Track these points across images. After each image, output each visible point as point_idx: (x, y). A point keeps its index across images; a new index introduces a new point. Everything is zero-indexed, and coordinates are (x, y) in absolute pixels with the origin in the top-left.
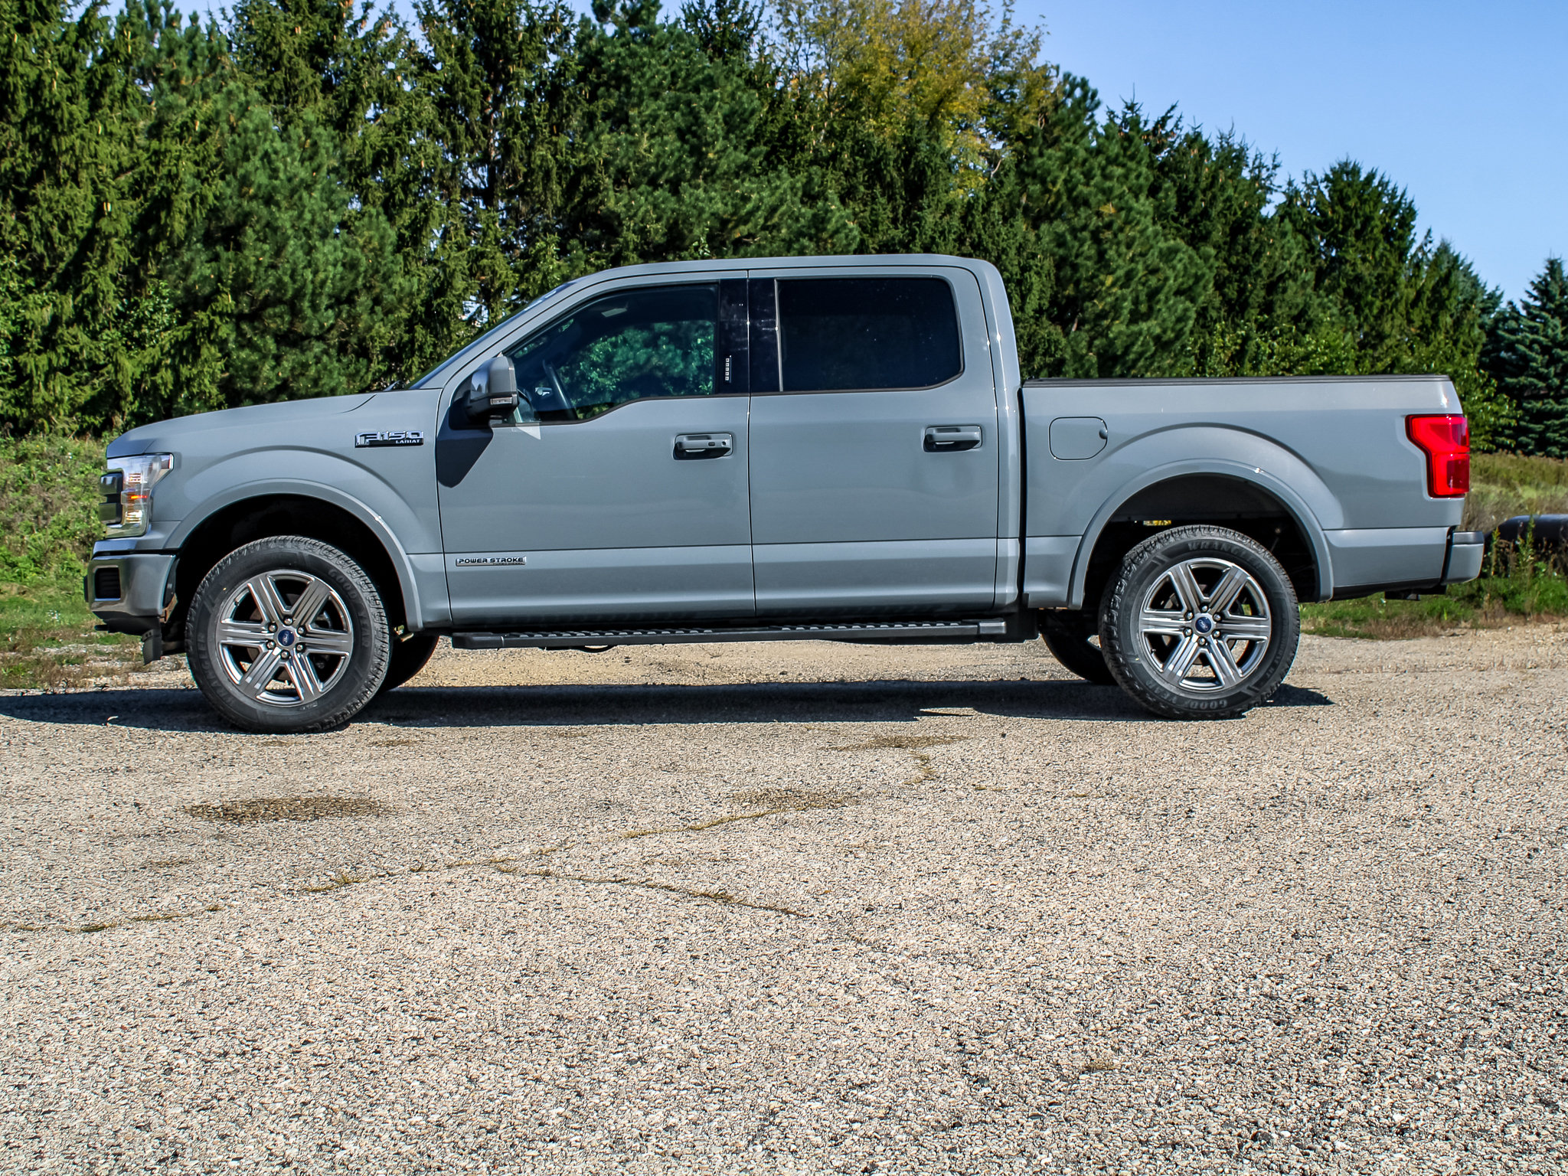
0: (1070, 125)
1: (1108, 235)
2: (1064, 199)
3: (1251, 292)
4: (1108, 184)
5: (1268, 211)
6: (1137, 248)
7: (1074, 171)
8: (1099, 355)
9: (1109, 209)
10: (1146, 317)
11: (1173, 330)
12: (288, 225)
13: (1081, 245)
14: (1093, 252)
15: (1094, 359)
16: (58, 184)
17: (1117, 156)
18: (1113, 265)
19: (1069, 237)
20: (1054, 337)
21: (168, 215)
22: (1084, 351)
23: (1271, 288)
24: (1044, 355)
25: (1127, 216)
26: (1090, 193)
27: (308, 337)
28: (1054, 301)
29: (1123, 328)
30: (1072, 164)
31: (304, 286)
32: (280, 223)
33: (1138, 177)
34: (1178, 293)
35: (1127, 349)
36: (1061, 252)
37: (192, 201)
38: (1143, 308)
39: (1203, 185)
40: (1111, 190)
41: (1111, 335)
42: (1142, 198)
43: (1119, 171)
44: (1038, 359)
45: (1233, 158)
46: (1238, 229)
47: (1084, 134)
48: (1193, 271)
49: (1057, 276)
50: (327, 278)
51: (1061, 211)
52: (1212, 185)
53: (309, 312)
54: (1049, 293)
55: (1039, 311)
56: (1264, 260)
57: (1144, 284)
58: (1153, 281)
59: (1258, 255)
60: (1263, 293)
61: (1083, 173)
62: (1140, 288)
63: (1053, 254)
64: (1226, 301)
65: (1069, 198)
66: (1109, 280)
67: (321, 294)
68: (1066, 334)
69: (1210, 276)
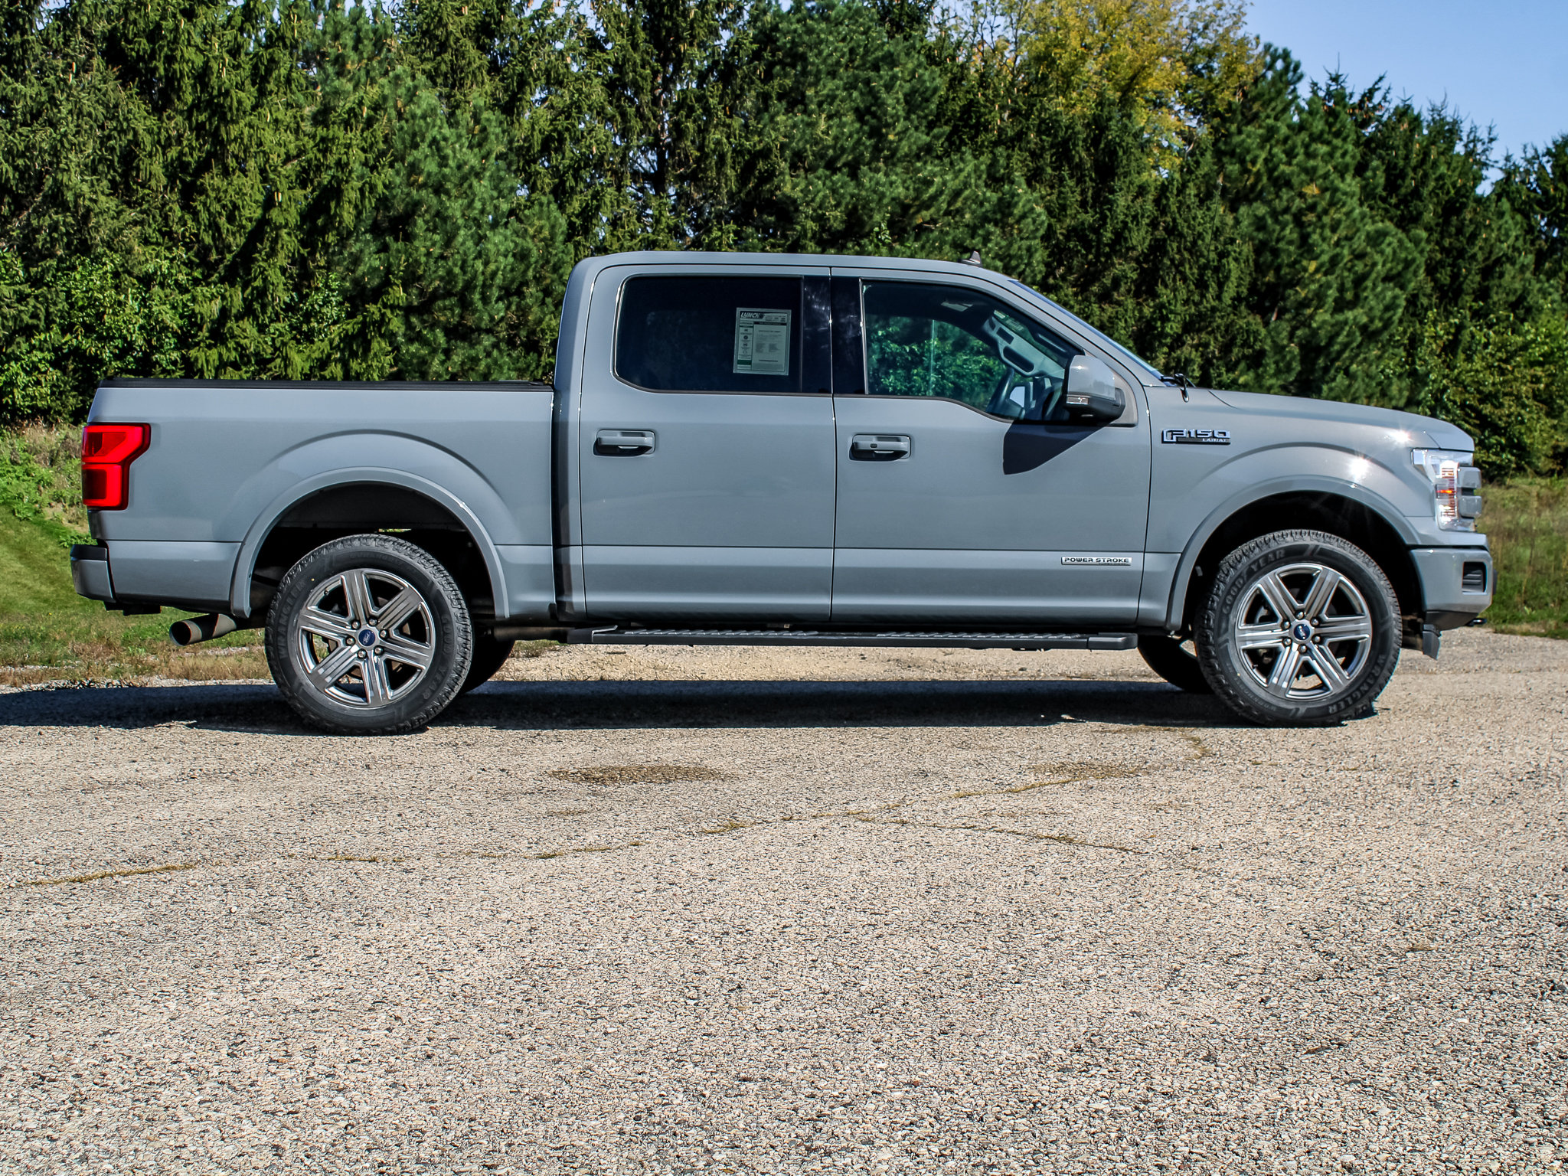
0: (1271, 100)
1: (1311, 217)
2: (1265, 179)
3: (1466, 277)
4: (1312, 163)
5: (1484, 189)
6: (1342, 232)
7: (1275, 150)
8: (1301, 346)
9: (1312, 190)
10: (1353, 305)
11: (1381, 319)
12: (458, 214)
13: (1283, 229)
14: (1295, 236)
15: (1296, 351)
16: (226, 173)
17: (1322, 132)
18: (1317, 250)
19: (1269, 221)
20: (1254, 327)
21: (338, 205)
22: (1285, 342)
23: (1487, 272)
24: (1242, 346)
25: (1332, 196)
26: (1292, 173)
27: (479, 330)
28: (1253, 289)
29: (1327, 317)
30: (1273, 142)
31: (474, 277)
32: (450, 212)
33: (1344, 155)
34: (1387, 279)
35: (1332, 339)
36: (1261, 236)
37: (362, 190)
38: (1349, 295)
39: (1414, 161)
40: (1315, 169)
41: (1314, 325)
42: (1348, 178)
43: (1323, 149)
44: (1236, 350)
45: (1446, 131)
46: (1451, 209)
47: (1285, 110)
48: (1403, 255)
49: (1256, 262)
50: (498, 269)
51: (1261, 191)
52: (1423, 162)
53: (479, 305)
54: (1248, 279)
55: (1238, 299)
56: (1479, 243)
57: (1349, 270)
58: (1360, 267)
59: (1473, 237)
60: (1478, 278)
61: (1285, 152)
62: (1346, 274)
63: (1252, 239)
64: (1438, 287)
65: (1269, 179)
66: (1313, 266)
67: (491, 286)
68: (1266, 324)
69: (1421, 260)
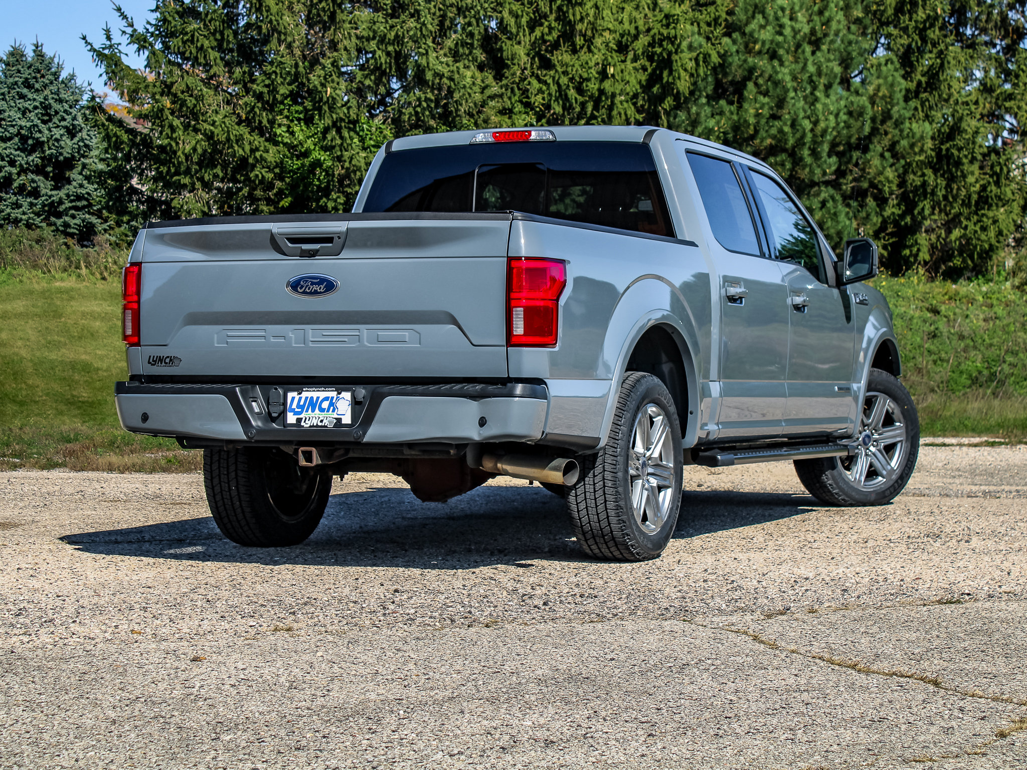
12: (788, 78)
16: (574, 51)
21: (671, 73)
27: (813, 184)
31: (804, 135)
32: (780, 76)
37: (696, 60)
50: (827, 127)
53: (808, 160)
67: (822, 142)
